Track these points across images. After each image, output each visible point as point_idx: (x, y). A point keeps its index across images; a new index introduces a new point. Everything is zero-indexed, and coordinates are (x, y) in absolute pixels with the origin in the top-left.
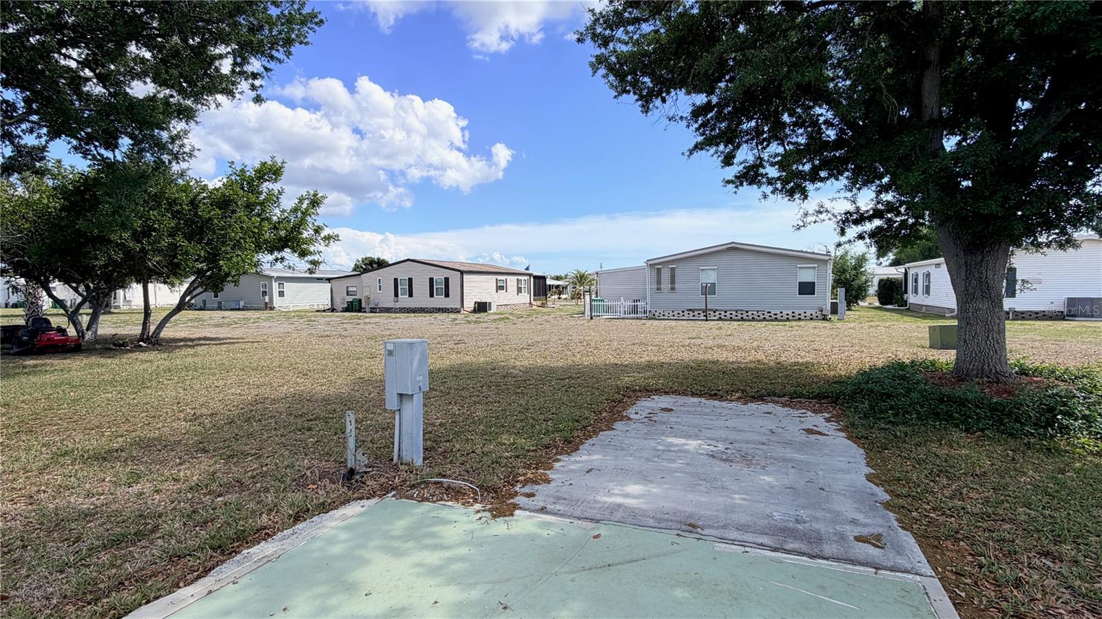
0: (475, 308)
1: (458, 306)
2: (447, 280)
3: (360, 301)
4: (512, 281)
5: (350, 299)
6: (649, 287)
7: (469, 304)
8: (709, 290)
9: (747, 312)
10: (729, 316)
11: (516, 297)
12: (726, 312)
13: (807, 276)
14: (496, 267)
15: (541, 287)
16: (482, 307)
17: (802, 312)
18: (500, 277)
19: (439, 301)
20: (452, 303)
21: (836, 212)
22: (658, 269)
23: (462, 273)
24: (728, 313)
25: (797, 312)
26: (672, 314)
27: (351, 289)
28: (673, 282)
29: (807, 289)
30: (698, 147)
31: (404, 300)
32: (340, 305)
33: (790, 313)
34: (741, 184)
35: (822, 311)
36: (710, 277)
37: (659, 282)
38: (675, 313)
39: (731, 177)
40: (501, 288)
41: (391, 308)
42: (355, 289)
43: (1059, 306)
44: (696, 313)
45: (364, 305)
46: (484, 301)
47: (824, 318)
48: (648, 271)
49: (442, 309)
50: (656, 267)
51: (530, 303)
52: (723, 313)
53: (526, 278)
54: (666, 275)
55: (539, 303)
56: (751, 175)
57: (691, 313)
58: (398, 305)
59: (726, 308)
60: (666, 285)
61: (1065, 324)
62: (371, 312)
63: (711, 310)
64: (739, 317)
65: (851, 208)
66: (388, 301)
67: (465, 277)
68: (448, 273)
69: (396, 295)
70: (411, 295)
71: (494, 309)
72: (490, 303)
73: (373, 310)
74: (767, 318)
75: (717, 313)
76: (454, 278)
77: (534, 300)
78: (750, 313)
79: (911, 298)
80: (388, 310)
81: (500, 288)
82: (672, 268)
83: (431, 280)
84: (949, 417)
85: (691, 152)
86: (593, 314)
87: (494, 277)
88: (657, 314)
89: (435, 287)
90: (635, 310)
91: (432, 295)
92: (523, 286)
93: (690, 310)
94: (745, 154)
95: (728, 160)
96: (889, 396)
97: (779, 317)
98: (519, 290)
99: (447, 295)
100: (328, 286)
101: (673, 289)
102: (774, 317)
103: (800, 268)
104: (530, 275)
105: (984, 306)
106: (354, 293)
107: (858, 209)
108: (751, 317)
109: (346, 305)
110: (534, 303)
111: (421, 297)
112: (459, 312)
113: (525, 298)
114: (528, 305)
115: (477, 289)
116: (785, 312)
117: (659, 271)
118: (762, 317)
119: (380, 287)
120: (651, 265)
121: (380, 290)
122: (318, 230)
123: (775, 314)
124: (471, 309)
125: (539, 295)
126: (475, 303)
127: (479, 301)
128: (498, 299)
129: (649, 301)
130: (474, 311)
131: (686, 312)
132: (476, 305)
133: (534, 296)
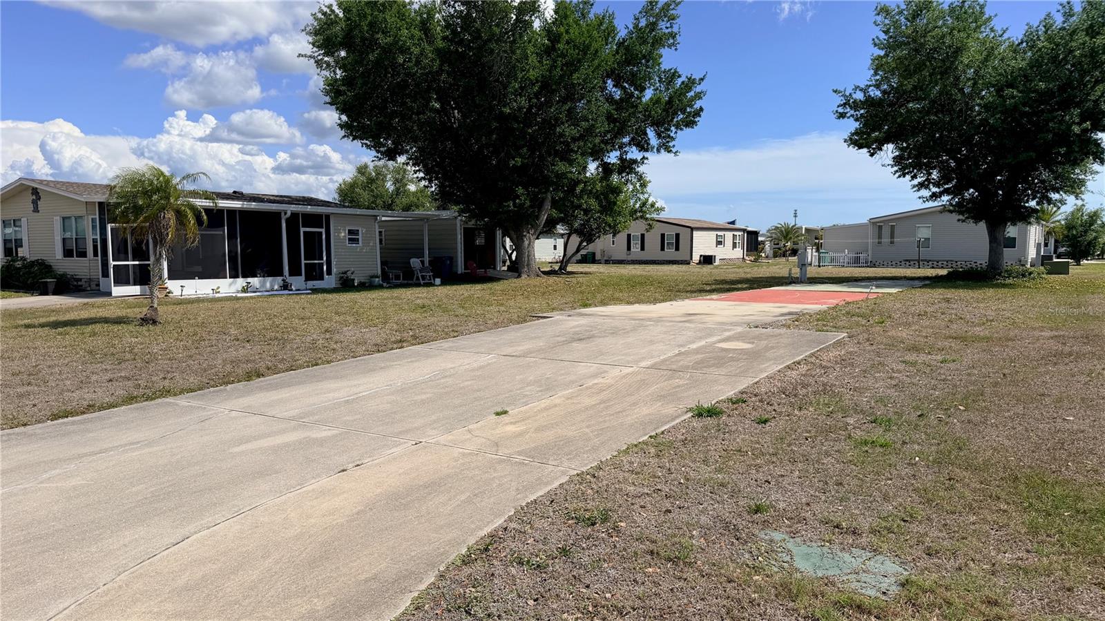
0: (700, 260)
1: (687, 258)
2: (677, 235)
3: (594, 253)
4: (729, 236)
5: (584, 252)
6: (871, 241)
7: (696, 258)
8: (923, 244)
9: (956, 262)
10: (941, 265)
11: (732, 252)
12: (938, 262)
14: (714, 224)
15: (753, 241)
16: (707, 260)
18: (719, 233)
19: (670, 253)
20: (682, 255)
22: (879, 226)
23: (692, 229)
24: (940, 262)
26: (890, 264)
28: (892, 236)
29: (1010, 243)
31: (637, 253)
35: (1020, 261)
36: (924, 233)
37: (880, 237)
38: (894, 263)
39: (915, 185)
41: (624, 260)
44: (912, 263)
45: (598, 257)
46: (708, 254)
48: (870, 228)
49: (672, 261)
50: (879, 225)
51: (744, 258)
52: (935, 263)
53: (740, 233)
54: (886, 231)
55: (752, 258)
57: (907, 263)
58: (630, 258)
59: (938, 259)
60: (886, 240)
62: (605, 263)
63: (925, 260)
64: (949, 266)
66: (621, 254)
68: (679, 230)
69: (629, 248)
70: (643, 248)
71: (717, 263)
72: (715, 256)
73: (607, 262)
75: (930, 263)
76: (684, 234)
77: (747, 256)
78: (959, 263)
80: (621, 262)
81: (719, 243)
82: (892, 226)
83: (663, 235)
86: (821, 263)
87: (715, 233)
88: (877, 264)
89: (666, 242)
90: (857, 261)
91: (663, 249)
92: (737, 241)
93: (907, 260)
98: (734, 246)
99: (677, 249)
101: (892, 243)
104: (744, 230)
108: (960, 266)
109: (581, 258)
110: (747, 258)
111: (652, 250)
112: (689, 264)
113: (738, 253)
114: (741, 260)
115: (703, 244)
117: (880, 227)
119: (613, 241)
120: (874, 223)
121: (613, 244)
122: (653, 205)
123: (981, 264)
124: (698, 262)
125: (751, 251)
126: (701, 256)
127: (703, 254)
128: (721, 253)
129: (870, 253)
130: (700, 263)
131: (903, 263)
132: (702, 258)
133: (747, 251)
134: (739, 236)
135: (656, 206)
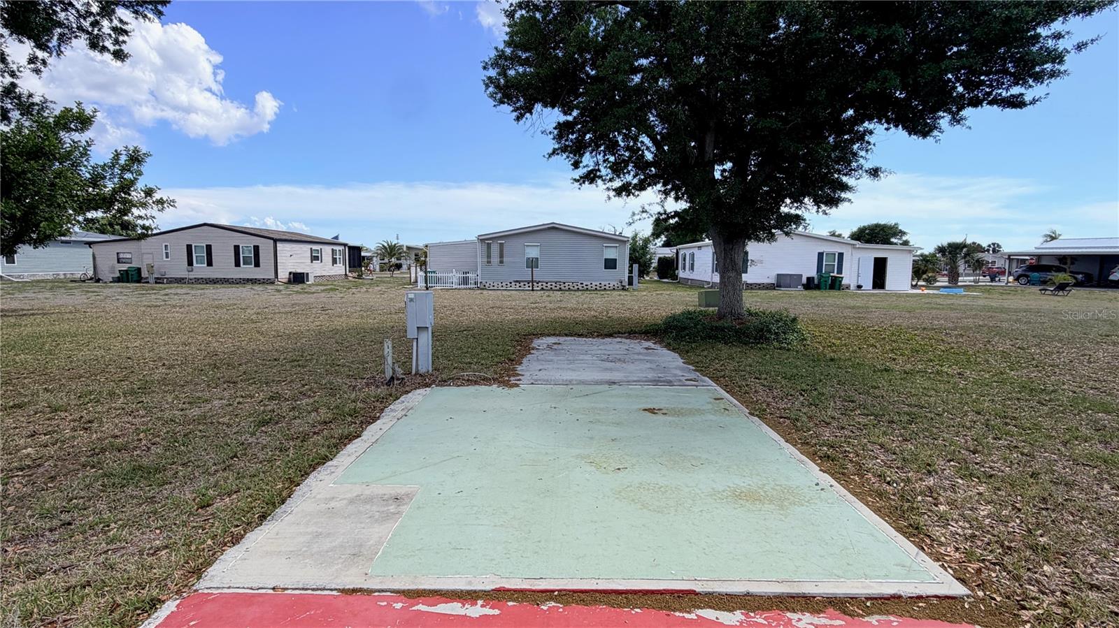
0: (289, 279)
1: (272, 276)
2: (256, 248)
3: (139, 270)
4: (327, 250)
5: (124, 267)
6: (480, 260)
7: (283, 275)
8: (533, 264)
9: (564, 283)
10: (549, 287)
11: (331, 268)
12: (547, 283)
13: (611, 254)
14: (309, 236)
15: (356, 257)
16: (298, 278)
17: (607, 283)
18: (315, 247)
19: (248, 271)
20: (265, 272)
21: (652, 212)
22: (488, 243)
23: (275, 241)
24: (549, 284)
25: (603, 283)
26: (500, 285)
27: (121, 256)
28: (501, 256)
29: (611, 264)
30: (554, 152)
31: (201, 269)
32: (107, 275)
33: (598, 284)
34: (584, 182)
35: (621, 282)
36: (533, 253)
37: (489, 256)
38: (504, 284)
39: (578, 178)
40: (316, 258)
41: (183, 279)
42: (129, 256)
43: (773, 280)
44: (522, 284)
45: (144, 274)
46: (299, 271)
47: (624, 289)
48: (479, 246)
49: (251, 280)
50: (487, 241)
51: (346, 274)
52: (544, 284)
53: (341, 248)
54: (495, 249)
55: (355, 275)
56: (591, 177)
57: (517, 284)
58: (192, 275)
59: (547, 280)
60: (495, 259)
61: (775, 292)
62: (156, 283)
63: (535, 281)
64: (558, 288)
65: (660, 210)
66: (180, 270)
67: (279, 245)
68: (257, 241)
69: (190, 263)
70: (210, 264)
71: (310, 282)
72: (307, 274)
73: (158, 281)
74: (581, 288)
75: (540, 284)
76: (266, 247)
77: (350, 272)
78: (567, 284)
79: (681, 274)
80: (180, 281)
81: (314, 258)
82: (500, 243)
83: (237, 248)
84: (716, 338)
85: (550, 155)
86: (429, 285)
87: (309, 246)
88: (487, 285)
89: (241, 255)
90: (465, 281)
91: (237, 264)
92: (338, 257)
93: (517, 281)
94: (588, 160)
95: (576, 165)
96: (685, 328)
97: (589, 287)
98: (334, 261)
99: (257, 264)
100: (88, 252)
101: (501, 262)
102: (585, 287)
103: (606, 247)
104: (345, 245)
105: (732, 274)
106: (129, 261)
107: (665, 211)
108: (567, 288)
109: (118, 275)
110: (350, 274)
111: (224, 265)
112: (273, 283)
113: (340, 269)
114: (343, 277)
115: (292, 259)
116: (594, 284)
117: (489, 245)
118: (576, 287)
119: (167, 254)
120: (482, 241)
121: (167, 257)
122: (149, 193)
123: (586, 285)
124: (286, 280)
125: (354, 267)
126: (290, 273)
127: (293, 271)
128: (314, 270)
129: (479, 272)
130: (289, 282)
131: (513, 283)
132: (292, 276)
133: (350, 267)
134: (340, 250)
135: (157, 196)
